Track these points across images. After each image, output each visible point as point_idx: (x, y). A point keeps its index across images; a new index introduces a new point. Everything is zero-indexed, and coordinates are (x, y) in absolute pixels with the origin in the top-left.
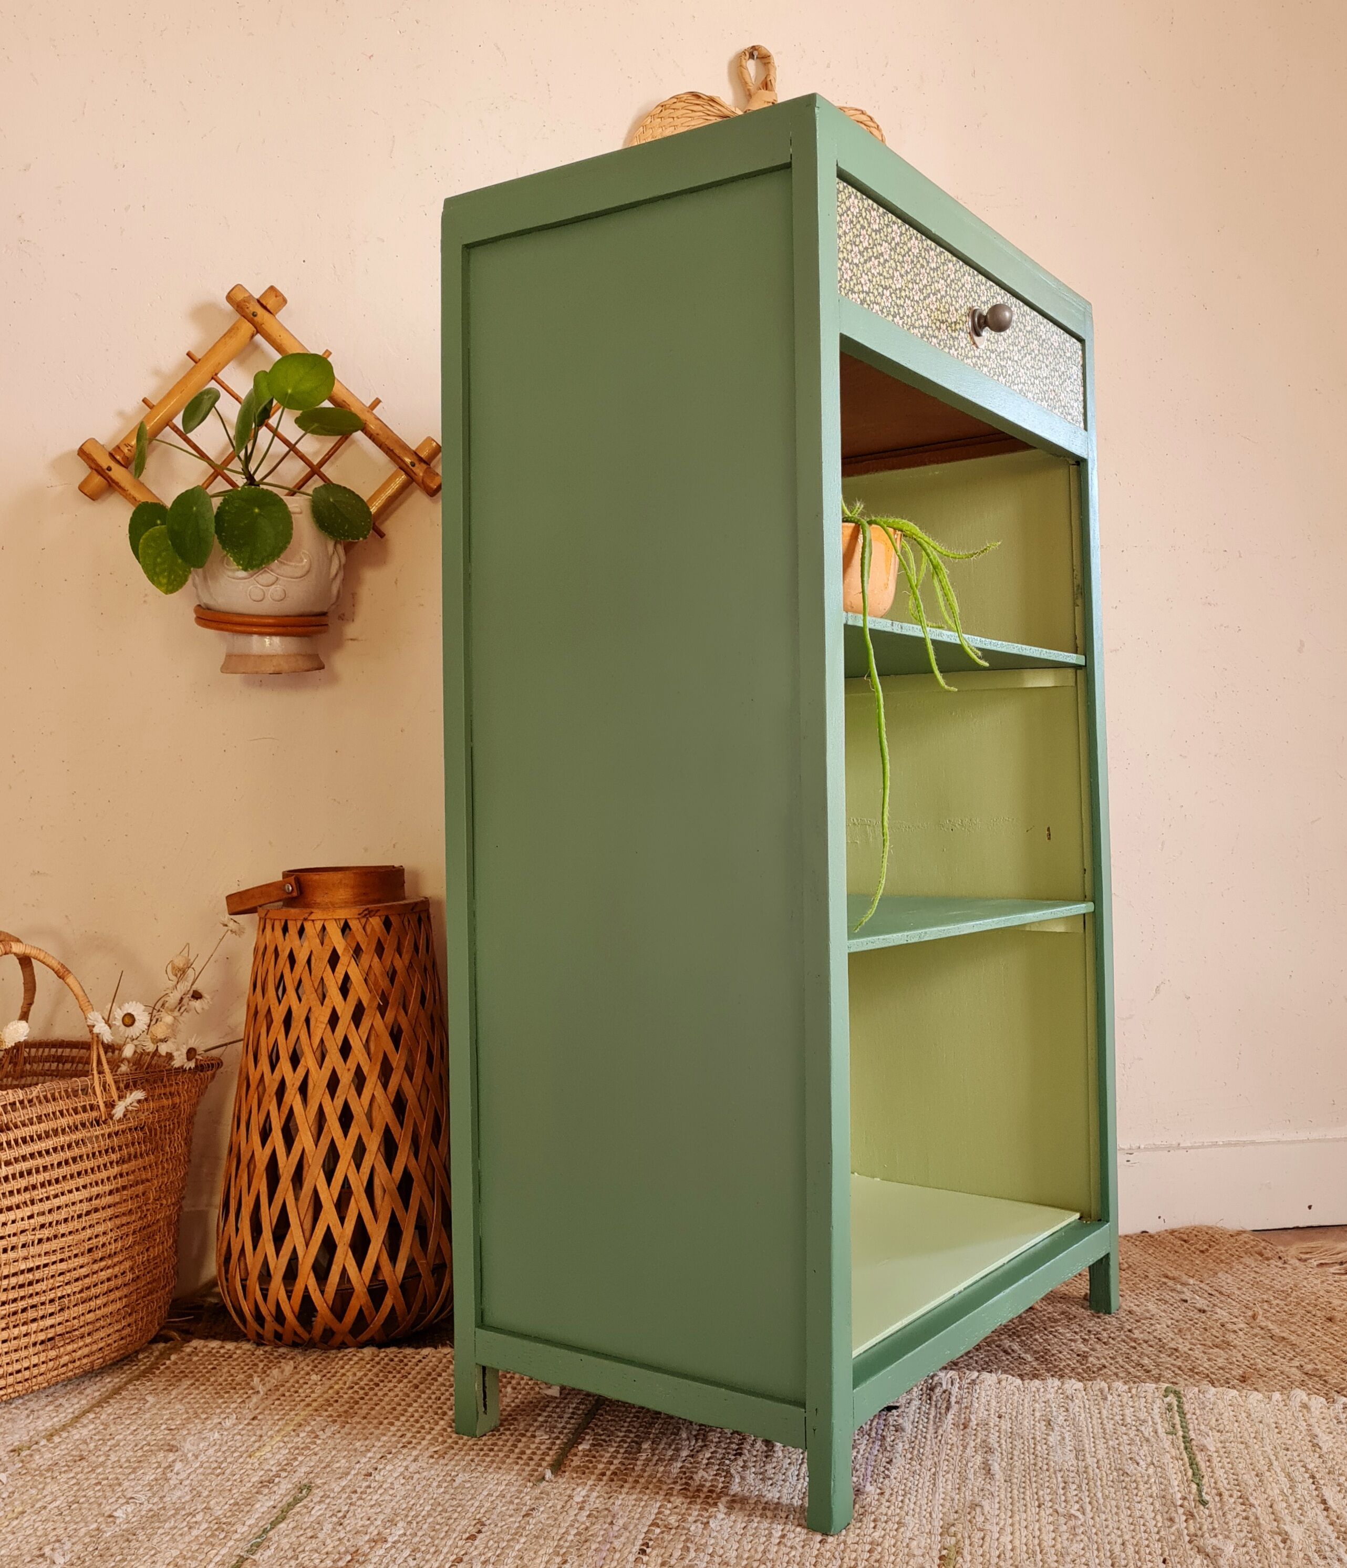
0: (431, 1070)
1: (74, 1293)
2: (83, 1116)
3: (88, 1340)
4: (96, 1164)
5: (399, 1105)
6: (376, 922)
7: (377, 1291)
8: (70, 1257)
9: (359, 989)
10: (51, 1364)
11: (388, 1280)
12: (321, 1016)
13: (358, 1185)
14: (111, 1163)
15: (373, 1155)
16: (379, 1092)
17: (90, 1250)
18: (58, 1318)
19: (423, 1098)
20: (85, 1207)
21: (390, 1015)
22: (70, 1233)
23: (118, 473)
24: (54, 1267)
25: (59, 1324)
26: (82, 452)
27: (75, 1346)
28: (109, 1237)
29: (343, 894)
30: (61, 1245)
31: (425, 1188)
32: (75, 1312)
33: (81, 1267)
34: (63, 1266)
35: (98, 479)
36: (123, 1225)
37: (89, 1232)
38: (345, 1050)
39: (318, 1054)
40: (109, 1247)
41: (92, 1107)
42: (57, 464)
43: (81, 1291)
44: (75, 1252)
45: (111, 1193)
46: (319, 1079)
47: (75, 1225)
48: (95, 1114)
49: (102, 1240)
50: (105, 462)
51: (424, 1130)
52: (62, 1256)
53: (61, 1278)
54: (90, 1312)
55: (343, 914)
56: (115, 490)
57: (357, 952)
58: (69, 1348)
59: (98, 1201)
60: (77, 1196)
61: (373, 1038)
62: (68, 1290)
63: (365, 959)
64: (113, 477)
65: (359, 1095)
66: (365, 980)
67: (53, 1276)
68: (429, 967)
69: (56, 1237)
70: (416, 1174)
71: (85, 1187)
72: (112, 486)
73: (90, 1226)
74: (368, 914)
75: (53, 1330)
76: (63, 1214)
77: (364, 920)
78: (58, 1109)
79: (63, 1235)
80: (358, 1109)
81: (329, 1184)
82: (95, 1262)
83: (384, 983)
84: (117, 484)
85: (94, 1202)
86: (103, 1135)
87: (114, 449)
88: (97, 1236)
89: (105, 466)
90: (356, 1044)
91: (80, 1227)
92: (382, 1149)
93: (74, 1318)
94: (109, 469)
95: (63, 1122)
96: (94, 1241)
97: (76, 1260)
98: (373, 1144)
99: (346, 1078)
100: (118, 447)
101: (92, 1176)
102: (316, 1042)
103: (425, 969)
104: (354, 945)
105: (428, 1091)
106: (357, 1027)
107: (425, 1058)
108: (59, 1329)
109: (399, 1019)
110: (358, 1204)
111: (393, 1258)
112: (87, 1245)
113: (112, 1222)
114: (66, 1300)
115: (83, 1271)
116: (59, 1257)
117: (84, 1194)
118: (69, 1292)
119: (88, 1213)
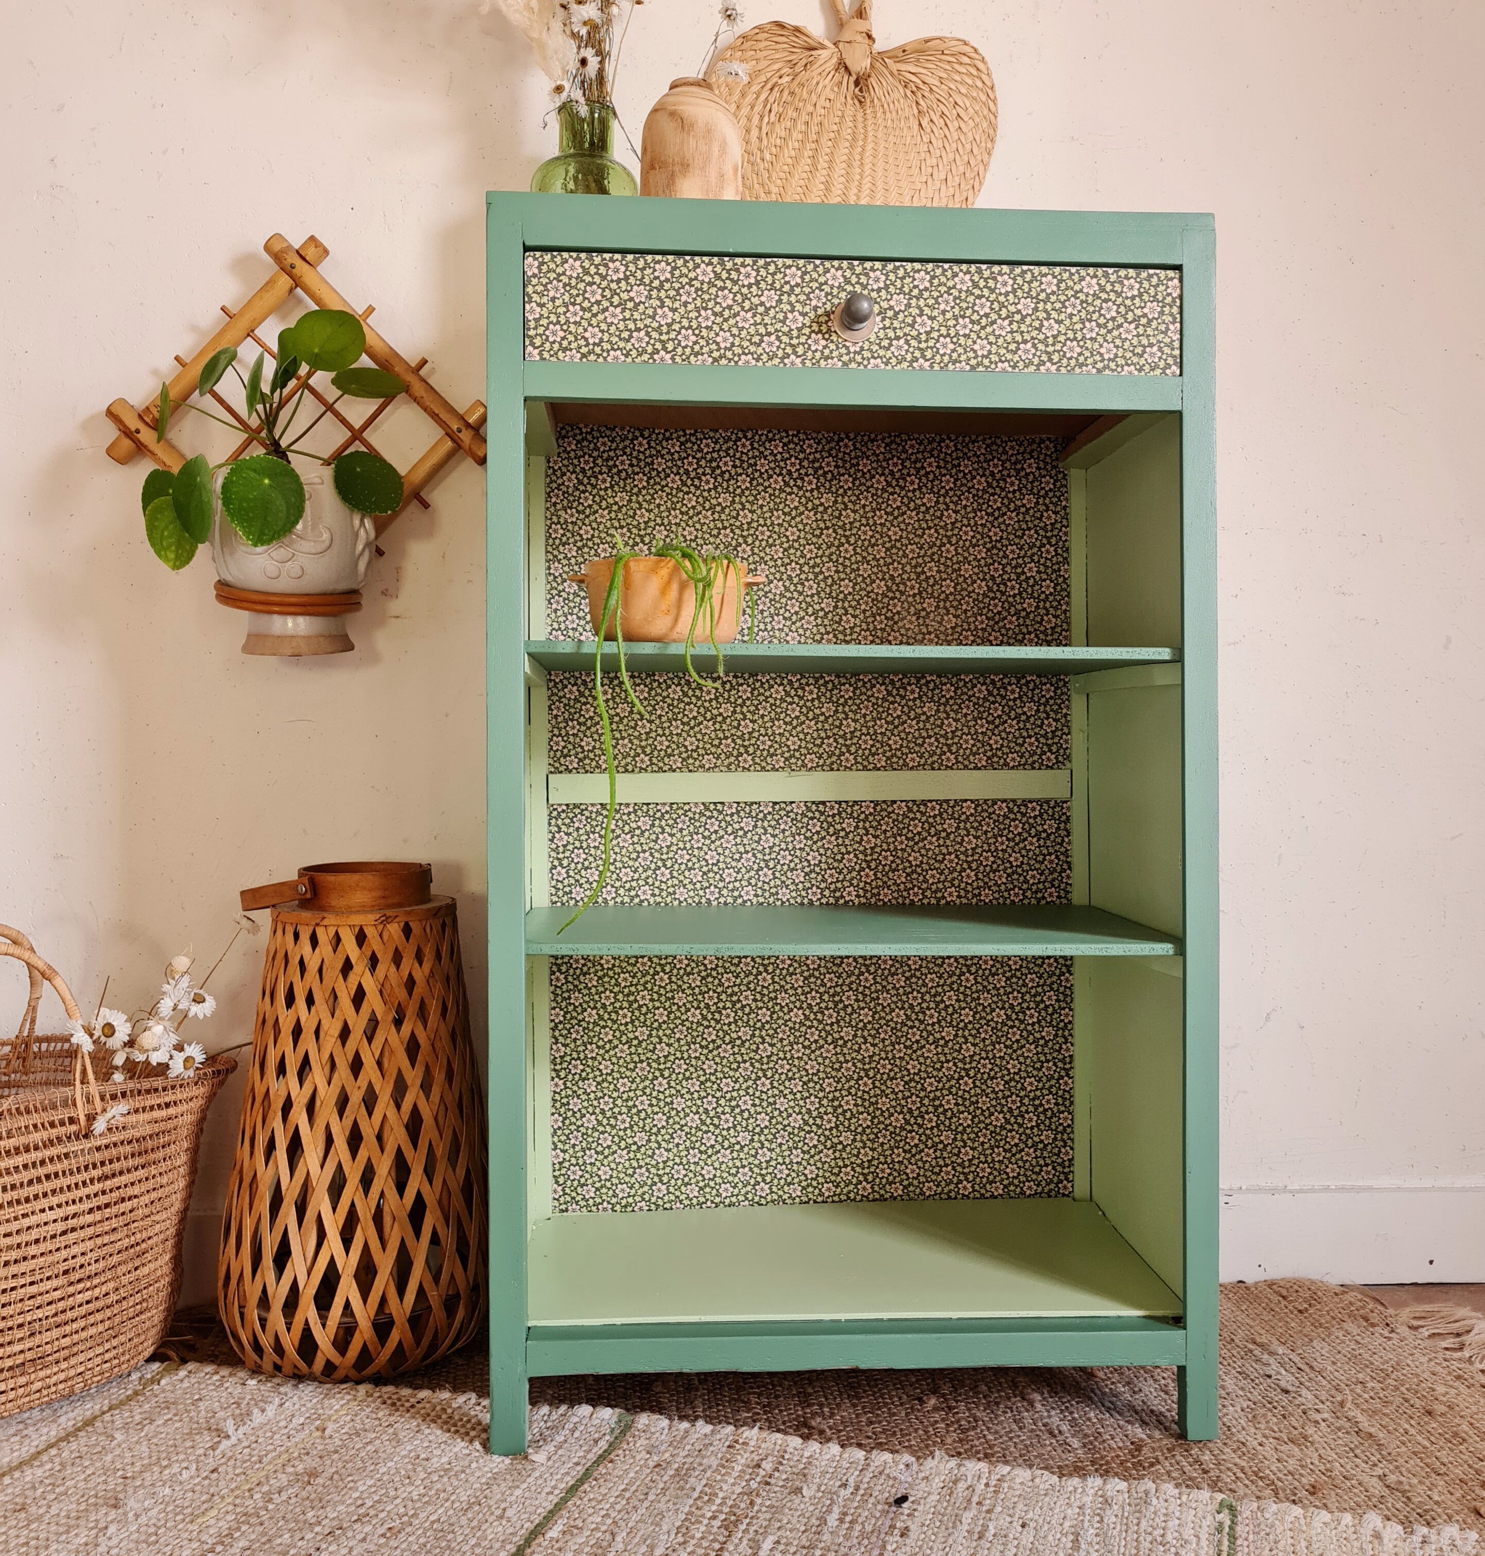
0: (450, 1086)
1: (47, 1317)
2: (61, 1131)
3: (64, 1365)
4: (73, 1181)
5: (414, 1126)
6: (395, 929)
7: (382, 1326)
8: (42, 1280)
9: (373, 1001)
10: (21, 1391)
11: (394, 1314)
12: (332, 1029)
13: (365, 1213)
14: (92, 1180)
15: (383, 1179)
16: (391, 1113)
17: (66, 1272)
18: (28, 1344)
19: (440, 1117)
20: (60, 1227)
21: (406, 1029)
22: (42, 1254)
23: (147, 436)
24: (23, 1290)
25: (29, 1349)
26: (110, 413)
27: (49, 1372)
28: (87, 1258)
29: (360, 897)
30: (32, 1267)
31: (439, 1213)
32: (46, 1337)
33: (55, 1290)
34: (33, 1289)
35: (127, 443)
36: (105, 1245)
37: (64, 1254)
38: (356, 1066)
39: (327, 1069)
40: (89, 1268)
41: (72, 1121)
42: (87, 426)
43: (56, 1315)
44: (47, 1274)
45: (91, 1211)
46: (328, 1096)
47: (49, 1246)
48: (74, 1128)
49: (80, 1260)
50: (133, 423)
51: (440, 1151)
52: (33, 1279)
53: (31, 1302)
54: (64, 1336)
55: (358, 920)
56: (145, 456)
57: (374, 961)
58: (42, 1374)
59: (75, 1220)
60: (50, 1215)
61: (387, 1054)
62: (40, 1314)
63: (381, 969)
64: (142, 440)
65: (370, 1114)
66: (381, 992)
67: (21, 1300)
68: (453, 975)
69: (25, 1259)
70: (430, 1198)
71: (59, 1206)
72: (141, 449)
73: (65, 1247)
74: (387, 920)
75: (22, 1356)
76: (34, 1234)
77: (380, 927)
78: (31, 1122)
79: (33, 1257)
80: (368, 1131)
81: (334, 1211)
82: (72, 1284)
83: (402, 994)
84: (146, 447)
85: (70, 1221)
86: (82, 1150)
87: (144, 411)
88: (73, 1257)
89: (133, 429)
90: (369, 1061)
91: (53, 1248)
92: (393, 1174)
93: (47, 1343)
94: (138, 431)
95: (37, 1137)
96: (71, 1262)
97: (49, 1282)
98: (384, 1167)
99: (356, 1097)
100: (147, 408)
101: (68, 1194)
102: (326, 1056)
103: (448, 979)
104: (370, 953)
105: (447, 1109)
106: (370, 1043)
107: (443, 1075)
108: (29, 1355)
109: (417, 1033)
110: (365, 1232)
111: (401, 1291)
112: (63, 1267)
113: (92, 1241)
114: (37, 1325)
115: (57, 1295)
116: (29, 1280)
117: (59, 1213)
118: (40, 1316)
119: (64, 1233)
